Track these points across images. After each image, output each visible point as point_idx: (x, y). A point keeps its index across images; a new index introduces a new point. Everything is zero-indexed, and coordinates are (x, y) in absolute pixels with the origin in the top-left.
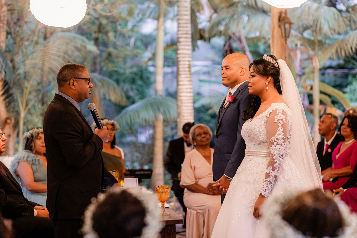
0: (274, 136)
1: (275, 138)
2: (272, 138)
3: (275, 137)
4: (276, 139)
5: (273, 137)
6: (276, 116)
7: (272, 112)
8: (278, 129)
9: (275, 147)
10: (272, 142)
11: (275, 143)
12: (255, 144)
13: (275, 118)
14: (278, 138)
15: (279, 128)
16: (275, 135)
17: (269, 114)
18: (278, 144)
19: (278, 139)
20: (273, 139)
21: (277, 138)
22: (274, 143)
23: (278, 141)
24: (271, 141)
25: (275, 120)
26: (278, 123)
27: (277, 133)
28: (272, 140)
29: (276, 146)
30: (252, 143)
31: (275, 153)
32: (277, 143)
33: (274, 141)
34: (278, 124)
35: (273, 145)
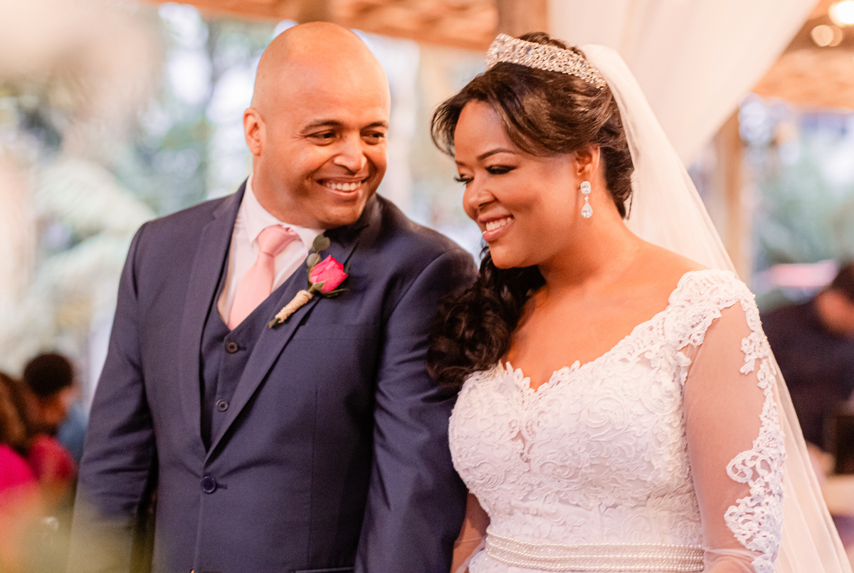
0: (751, 447)
1: (754, 458)
2: (737, 461)
3: (752, 452)
4: (758, 463)
5: (746, 455)
6: (745, 341)
7: (718, 315)
8: (765, 413)
9: (757, 510)
10: (740, 480)
11: (756, 488)
12: (615, 506)
13: (744, 348)
14: (766, 458)
15: (766, 406)
16: (756, 443)
17: (700, 329)
18: (770, 493)
19: (765, 465)
20: (743, 463)
21: (761, 457)
22: (751, 483)
23: (768, 477)
24: (735, 477)
25: (747, 359)
26: (760, 376)
27: (762, 430)
28: (740, 467)
29: (759, 505)
30: (593, 503)
31: (760, 541)
32: (767, 485)
33: (749, 473)
34: (762, 385)
35: (747, 499)
